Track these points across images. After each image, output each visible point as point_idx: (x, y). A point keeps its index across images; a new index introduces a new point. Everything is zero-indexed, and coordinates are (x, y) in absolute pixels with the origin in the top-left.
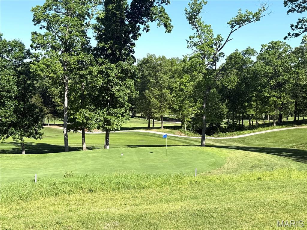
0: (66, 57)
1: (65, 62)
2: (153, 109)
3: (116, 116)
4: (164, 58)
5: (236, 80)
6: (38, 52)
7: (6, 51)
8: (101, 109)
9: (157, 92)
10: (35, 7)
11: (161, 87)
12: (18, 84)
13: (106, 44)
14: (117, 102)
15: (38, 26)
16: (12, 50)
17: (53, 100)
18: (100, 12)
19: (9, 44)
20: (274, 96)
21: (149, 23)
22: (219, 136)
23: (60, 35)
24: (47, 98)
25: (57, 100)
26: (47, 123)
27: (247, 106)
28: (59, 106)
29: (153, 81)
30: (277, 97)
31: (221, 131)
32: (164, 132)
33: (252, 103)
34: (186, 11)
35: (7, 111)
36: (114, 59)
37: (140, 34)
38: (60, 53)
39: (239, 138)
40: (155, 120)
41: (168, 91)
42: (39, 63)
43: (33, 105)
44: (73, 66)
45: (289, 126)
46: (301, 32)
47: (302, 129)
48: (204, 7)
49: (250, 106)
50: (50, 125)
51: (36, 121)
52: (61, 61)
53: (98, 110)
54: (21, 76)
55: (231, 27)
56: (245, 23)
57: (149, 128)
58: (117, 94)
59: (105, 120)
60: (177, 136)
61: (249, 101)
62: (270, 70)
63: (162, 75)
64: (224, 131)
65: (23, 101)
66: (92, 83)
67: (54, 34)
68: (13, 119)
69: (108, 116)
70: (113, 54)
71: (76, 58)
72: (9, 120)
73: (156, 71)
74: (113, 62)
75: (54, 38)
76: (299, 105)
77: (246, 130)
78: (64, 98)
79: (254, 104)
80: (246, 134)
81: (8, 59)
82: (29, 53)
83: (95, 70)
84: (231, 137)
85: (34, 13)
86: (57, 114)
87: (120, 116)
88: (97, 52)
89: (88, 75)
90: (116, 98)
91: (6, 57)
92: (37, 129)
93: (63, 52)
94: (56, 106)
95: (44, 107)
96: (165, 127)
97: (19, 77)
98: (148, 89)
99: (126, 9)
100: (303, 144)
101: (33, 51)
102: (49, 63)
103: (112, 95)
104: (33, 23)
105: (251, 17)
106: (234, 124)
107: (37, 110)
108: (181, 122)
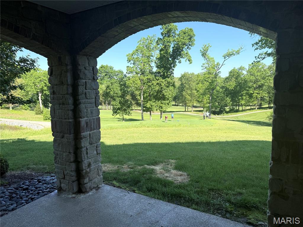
0: (142, 77)
1: (142, 79)
2: (187, 101)
3: (165, 104)
4: (193, 74)
5: (234, 84)
6: (130, 75)
7: (115, 75)
8: (158, 101)
9: (189, 92)
10: (128, 54)
11: (191, 89)
12: (121, 90)
13: (160, 70)
14: (165, 98)
15: (130, 63)
16: (118, 74)
17: (137, 97)
18: (158, 54)
19: (117, 72)
21: (181, 59)
22: (224, 115)
23: (139, 66)
24: (134, 97)
25: (138, 97)
26: (134, 109)
27: (241, 99)
28: (139, 100)
29: (187, 86)
30: (257, 93)
31: (225, 113)
32: (193, 113)
33: (243, 97)
34: (201, 51)
35: (116, 102)
36: (164, 77)
37: (176, 65)
38: (139, 75)
39: (235, 116)
40: (189, 107)
41: (195, 92)
42: (130, 81)
43: (127, 100)
44: (145, 81)
45: (265, 109)
46: (261, 60)
48: (210, 48)
49: (242, 99)
50: (135, 110)
51: (129, 107)
52: (140, 79)
53: (157, 102)
54: (122, 87)
55: (224, 58)
56: (232, 56)
57: (185, 111)
58: (165, 94)
59: (160, 106)
60: (200, 115)
61: (242, 96)
62: (253, 78)
63: (192, 83)
64: (227, 112)
65: (123, 98)
66: (153, 89)
67: (137, 66)
68: (119, 106)
69: (161, 104)
70: (164, 75)
71: (146, 77)
72: (117, 107)
73: (189, 81)
74: (163, 78)
75: (137, 68)
77: (240, 112)
78: (141, 96)
79: (244, 97)
80: (239, 114)
81: (116, 79)
82: (125, 76)
83: (155, 83)
84: (231, 116)
85: (127, 57)
86: (138, 104)
87: (167, 104)
88: (156, 74)
89: (152, 85)
90: (165, 96)
91: (115, 78)
92: (129, 111)
93: (141, 75)
94: (138, 100)
95: (132, 101)
96: (193, 111)
97: (121, 87)
98: (185, 90)
99: (170, 53)
101: (127, 75)
102: (135, 80)
103: (163, 95)
104: (127, 62)
105: (235, 52)
106: (233, 109)
107: (129, 102)
108: (203, 108)
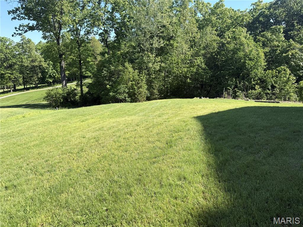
20: (8, 73)
30: (10, 74)
45: (21, 91)
46: (23, 32)
47: (30, 92)
76: (25, 78)
100: (33, 101)
